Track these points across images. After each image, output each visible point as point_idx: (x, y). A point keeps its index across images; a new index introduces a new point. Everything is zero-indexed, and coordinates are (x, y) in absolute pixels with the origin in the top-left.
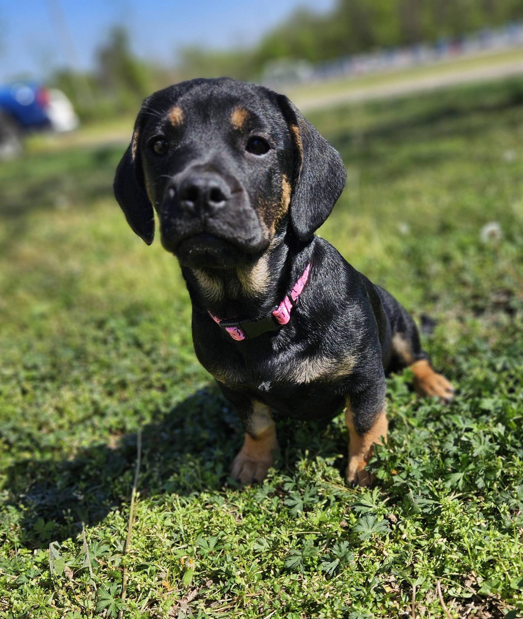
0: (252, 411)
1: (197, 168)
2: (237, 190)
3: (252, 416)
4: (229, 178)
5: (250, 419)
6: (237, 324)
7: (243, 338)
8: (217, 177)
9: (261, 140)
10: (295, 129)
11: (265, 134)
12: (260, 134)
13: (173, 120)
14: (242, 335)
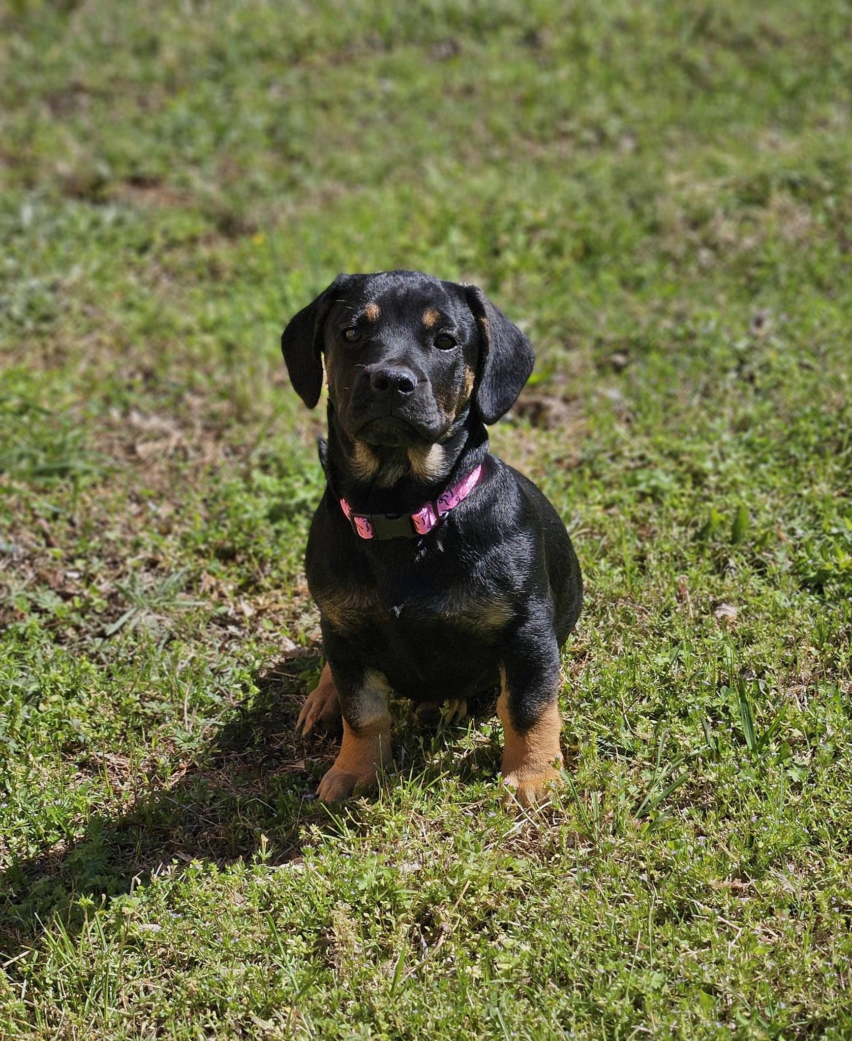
0: (362, 685)
1: (391, 361)
2: (423, 380)
3: (361, 692)
4: (417, 371)
5: (357, 696)
6: (368, 516)
7: (371, 537)
8: (406, 369)
9: (450, 337)
10: (484, 320)
11: (454, 332)
12: (449, 332)
13: (369, 316)
14: (370, 532)
